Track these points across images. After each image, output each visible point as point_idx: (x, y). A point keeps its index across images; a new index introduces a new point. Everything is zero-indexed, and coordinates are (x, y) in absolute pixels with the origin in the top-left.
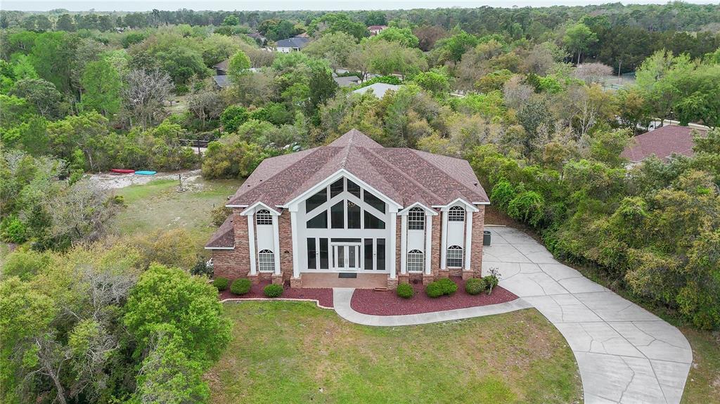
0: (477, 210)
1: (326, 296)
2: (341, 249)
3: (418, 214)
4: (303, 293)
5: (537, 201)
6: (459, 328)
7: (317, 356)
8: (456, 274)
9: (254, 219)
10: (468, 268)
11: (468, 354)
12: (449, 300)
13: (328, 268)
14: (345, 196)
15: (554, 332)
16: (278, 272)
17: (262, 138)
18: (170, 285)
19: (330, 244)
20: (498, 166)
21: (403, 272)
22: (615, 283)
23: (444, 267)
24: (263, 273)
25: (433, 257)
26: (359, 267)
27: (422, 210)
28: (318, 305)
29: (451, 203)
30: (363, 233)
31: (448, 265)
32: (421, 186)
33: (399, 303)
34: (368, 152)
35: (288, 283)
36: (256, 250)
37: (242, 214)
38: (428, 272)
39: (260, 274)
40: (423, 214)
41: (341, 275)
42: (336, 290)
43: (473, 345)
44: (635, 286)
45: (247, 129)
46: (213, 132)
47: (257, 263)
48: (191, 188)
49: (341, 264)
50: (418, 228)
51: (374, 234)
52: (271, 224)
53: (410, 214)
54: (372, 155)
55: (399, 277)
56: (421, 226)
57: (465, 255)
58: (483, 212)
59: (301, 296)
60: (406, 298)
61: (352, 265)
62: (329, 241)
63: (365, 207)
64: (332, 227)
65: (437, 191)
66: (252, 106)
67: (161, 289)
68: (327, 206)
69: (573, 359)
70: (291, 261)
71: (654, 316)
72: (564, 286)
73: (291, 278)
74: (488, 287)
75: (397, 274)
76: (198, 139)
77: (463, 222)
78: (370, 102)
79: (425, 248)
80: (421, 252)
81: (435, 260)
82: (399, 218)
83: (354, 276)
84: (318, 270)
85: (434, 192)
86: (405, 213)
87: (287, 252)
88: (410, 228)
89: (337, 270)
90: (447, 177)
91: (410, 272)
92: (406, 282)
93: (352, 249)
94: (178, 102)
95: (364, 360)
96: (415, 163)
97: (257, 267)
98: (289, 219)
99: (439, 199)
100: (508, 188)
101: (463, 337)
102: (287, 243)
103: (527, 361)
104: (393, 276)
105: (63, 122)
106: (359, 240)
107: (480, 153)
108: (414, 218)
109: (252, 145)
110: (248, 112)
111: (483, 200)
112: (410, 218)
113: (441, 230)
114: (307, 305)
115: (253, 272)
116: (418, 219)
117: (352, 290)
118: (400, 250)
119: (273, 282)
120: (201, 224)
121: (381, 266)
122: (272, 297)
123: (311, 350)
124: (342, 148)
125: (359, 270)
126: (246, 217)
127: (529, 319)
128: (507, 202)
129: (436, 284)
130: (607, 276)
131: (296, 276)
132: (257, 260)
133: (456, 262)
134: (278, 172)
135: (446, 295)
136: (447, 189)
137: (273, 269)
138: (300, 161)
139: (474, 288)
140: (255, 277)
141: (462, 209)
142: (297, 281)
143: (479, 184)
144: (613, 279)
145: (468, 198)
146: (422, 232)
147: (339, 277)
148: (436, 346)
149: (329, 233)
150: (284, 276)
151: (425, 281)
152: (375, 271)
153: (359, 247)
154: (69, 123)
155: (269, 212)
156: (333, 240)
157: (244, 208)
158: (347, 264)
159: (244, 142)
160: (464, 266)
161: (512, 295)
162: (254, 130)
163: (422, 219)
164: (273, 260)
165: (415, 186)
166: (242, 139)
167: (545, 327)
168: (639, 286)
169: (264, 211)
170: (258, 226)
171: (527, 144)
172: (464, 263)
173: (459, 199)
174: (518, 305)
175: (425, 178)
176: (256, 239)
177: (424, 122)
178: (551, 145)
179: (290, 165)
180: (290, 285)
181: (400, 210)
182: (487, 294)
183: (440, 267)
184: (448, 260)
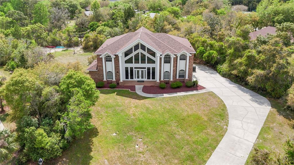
0: (191, 55)
1: (133, 88)
2: (138, 71)
3: (168, 57)
4: (124, 87)
5: (214, 54)
6: (183, 98)
7: (130, 107)
8: (182, 80)
9: (105, 59)
10: (187, 78)
11: (186, 106)
12: (179, 89)
13: (133, 79)
14: (140, 51)
15: (219, 99)
16: (114, 80)
17: (105, 33)
18: (77, 76)
19: (134, 70)
20: (199, 41)
21: (162, 79)
22: (243, 83)
23: (177, 78)
24: (109, 80)
25: (173, 74)
26: (145, 78)
27: (169, 56)
28: (130, 91)
29: (181, 53)
30: (147, 65)
31: (179, 77)
32: (169, 47)
33: (160, 90)
34: (149, 34)
35: (118, 84)
36: (106, 72)
37: (100, 57)
38: (172, 80)
39: (108, 80)
40: (170, 57)
41: (138, 81)
42: (136, 86)
43: (188, 103)
44: (250, 82)
45: (100, 30)
46: (85, 32)
47: (106, 76)
48: (78, 53)
49: (138, 77)
50: (168, 63)
51: (151, 66)
52: (111, 61)
53: (165, 57)
54: (150, 35)
55: (160, 81)
56: (169, 62)
57: (186, 73)
58: (193, 57)
59: (123, 88)
60: (163, 88)
61: (142, 78)
62: (134, 68)
63: (147, 55)
64: (135, 63)
65: (175, 49)
66: (101, 22)
67: (74, 77)
68: (133, 55)
69: (226, 107)
70: (119, 76)
71: (257, 94)
72: (224, 84)
73: (119, 82)
74: (194, 85)
75: (160, 80)
76: (80, 35)
77: (185, 61)
78: (148, 19)
79: (170, 70)
80: (169, 72)
81: (174, 75)
82: (161, 59)
83: (143, 81)
84: (129, 79)
85: (174, 49)
86: (163, 57)
87: (118, 72)
88: (165, 63)
89: (137, 79)
90: (180, 43)
91: (165, 80)
92: (163, 83)
93: (142, 71)
94: (70, 22)
95: (147, 108)
96: (167, 38)
97: (106, 78)
98: (119, 59)
99: (176, 51)
100: (203, 50)
101: (185, 101)
102: (118, 69)
103: (209, 108)
104: (158, 81)
105: (27, 27)
106: (145, 68)
107: (193, 37)
108: (166, 59)
109: (102, 36)
110: (99, 24)
111: (193, 51)
112: (165, 59)
113: (177, 64)
114: (126, 91)
115: (105, 80)
116: (168, 59)
117: (143, 86)
118: (161, 71)
119: (113, 83)
120: (83, 65)
121: (154, 78)
122: (112, 88)
123: (128, 105)
124: (138, 33)
125: (145, 79)
126: (102, 58)
127: (210, 95)
128: (203, 55)
129: (174, 83)
130: (240, 81)
131: (121, 81)
132: (106, 75)
133: (182, 76)
134: (113, 42)
135: (178, 87)
136: (179, 48)
137: (113, 79)
138: (122, 38)
139: (189, 85)
140: (105, 81)
141: (185, 55)
142: (122, 83)
143: (192, 47)
144: (243, 82)
145: (187, 51)
146: (169, 64)
147: (138, 82)
148: (174, 103)
149: (134, 65)
150: (117, 81)
151: (170, 83)
152: (151, 80)
153: (145, 71)
154: (29, 28)
155: (111, 57)
156: (135, 68)
157: (101, 55)
158: (140, 77)
159: (99, 35)
160: (185, 77)
161: (204, 87)
162: (102, 30)
163: (170, 59)
164: (112, 75)
165: (167, 47)
166: (97, 34)
167: (216, 98)
168: (252, 82)
169: (109, 56)
170: (106, 62)
171: (211, 33)
172: (185, 76)
173: (184, 51)
174: (206, 90)
175: (171, 44)
176: (106, 67)
177: (170, 26)
178: (220, 33)
179: (118, 39)
180: (119, 84)
181: (161, 55)
182: (194, 87)
183: (176, 78)
184: (179, 75)
